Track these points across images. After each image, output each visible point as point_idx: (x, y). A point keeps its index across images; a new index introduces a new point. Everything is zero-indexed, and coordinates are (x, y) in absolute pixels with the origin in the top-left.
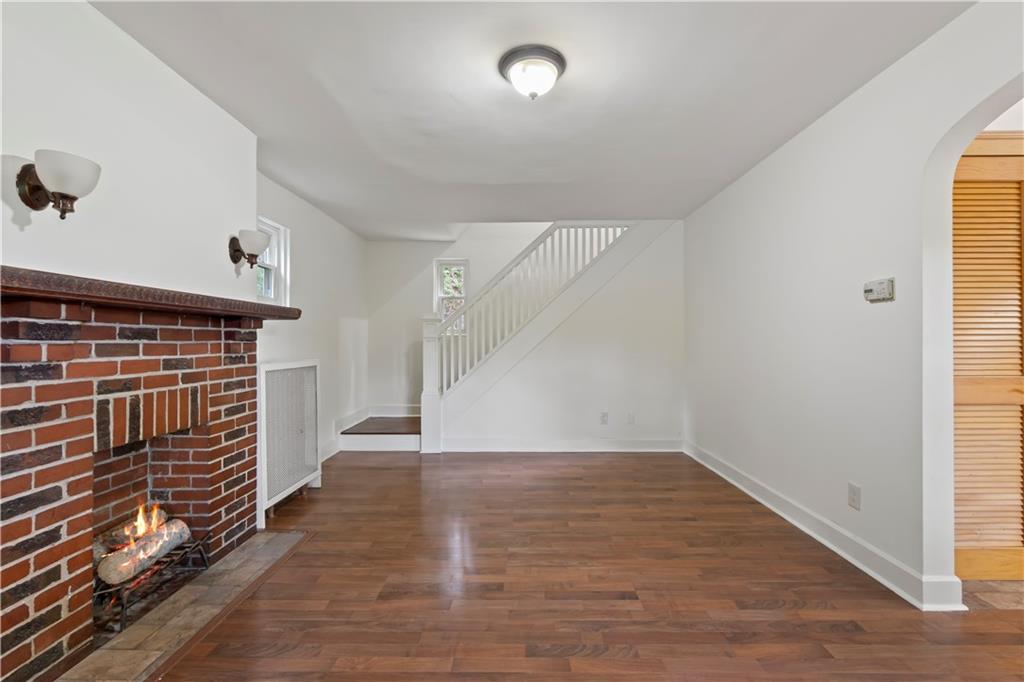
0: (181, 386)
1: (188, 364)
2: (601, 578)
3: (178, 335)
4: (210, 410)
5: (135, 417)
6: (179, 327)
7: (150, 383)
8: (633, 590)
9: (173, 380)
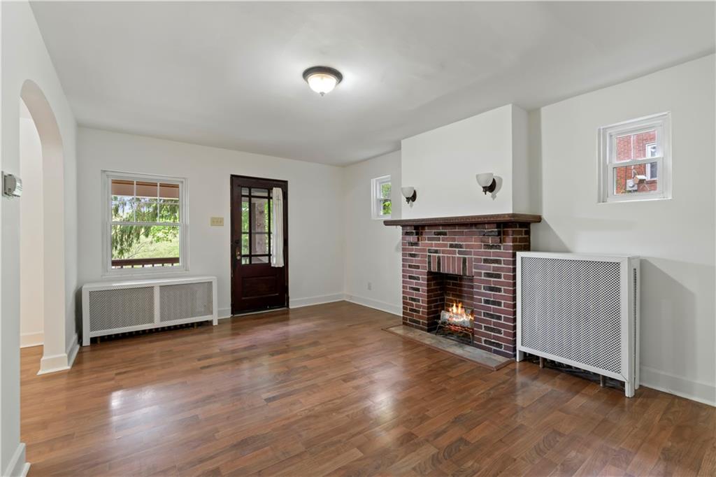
0: (458, 255)
1: (460, 246)
2: (293, 404)
3: (455, 234)
4: (474, 270)
5: (439, 263)
6: (457, 230)
7: (444, 252)
8: (269, 404)
9: (454, 253)
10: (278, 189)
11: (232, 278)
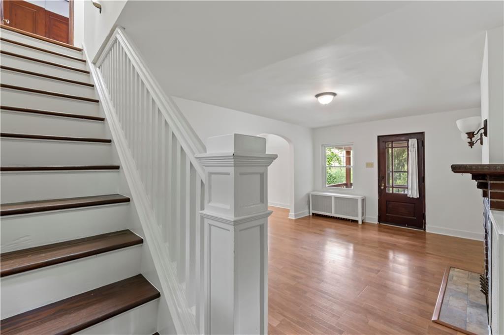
10: (413, 139)
11: (379, 200)
